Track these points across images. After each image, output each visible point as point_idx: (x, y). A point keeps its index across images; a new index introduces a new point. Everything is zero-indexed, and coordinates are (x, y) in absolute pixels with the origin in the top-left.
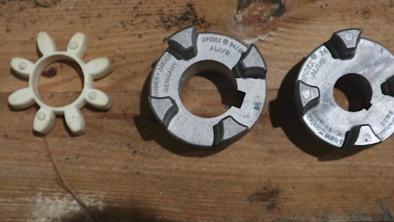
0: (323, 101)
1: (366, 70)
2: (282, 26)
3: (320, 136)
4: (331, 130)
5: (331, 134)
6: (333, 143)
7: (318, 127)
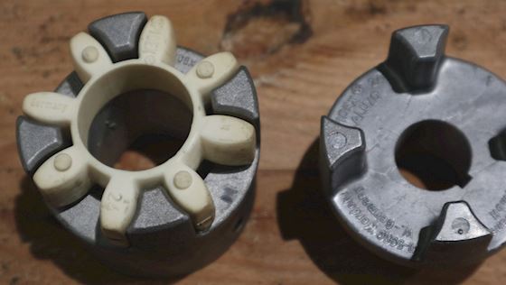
0: (375, 169)
1: (460, 114)
2: (305, 60)
3: (368, 236)
4: (389, 224)
5: (391, 232)
6: (394, 250)
7: (364, 220)
